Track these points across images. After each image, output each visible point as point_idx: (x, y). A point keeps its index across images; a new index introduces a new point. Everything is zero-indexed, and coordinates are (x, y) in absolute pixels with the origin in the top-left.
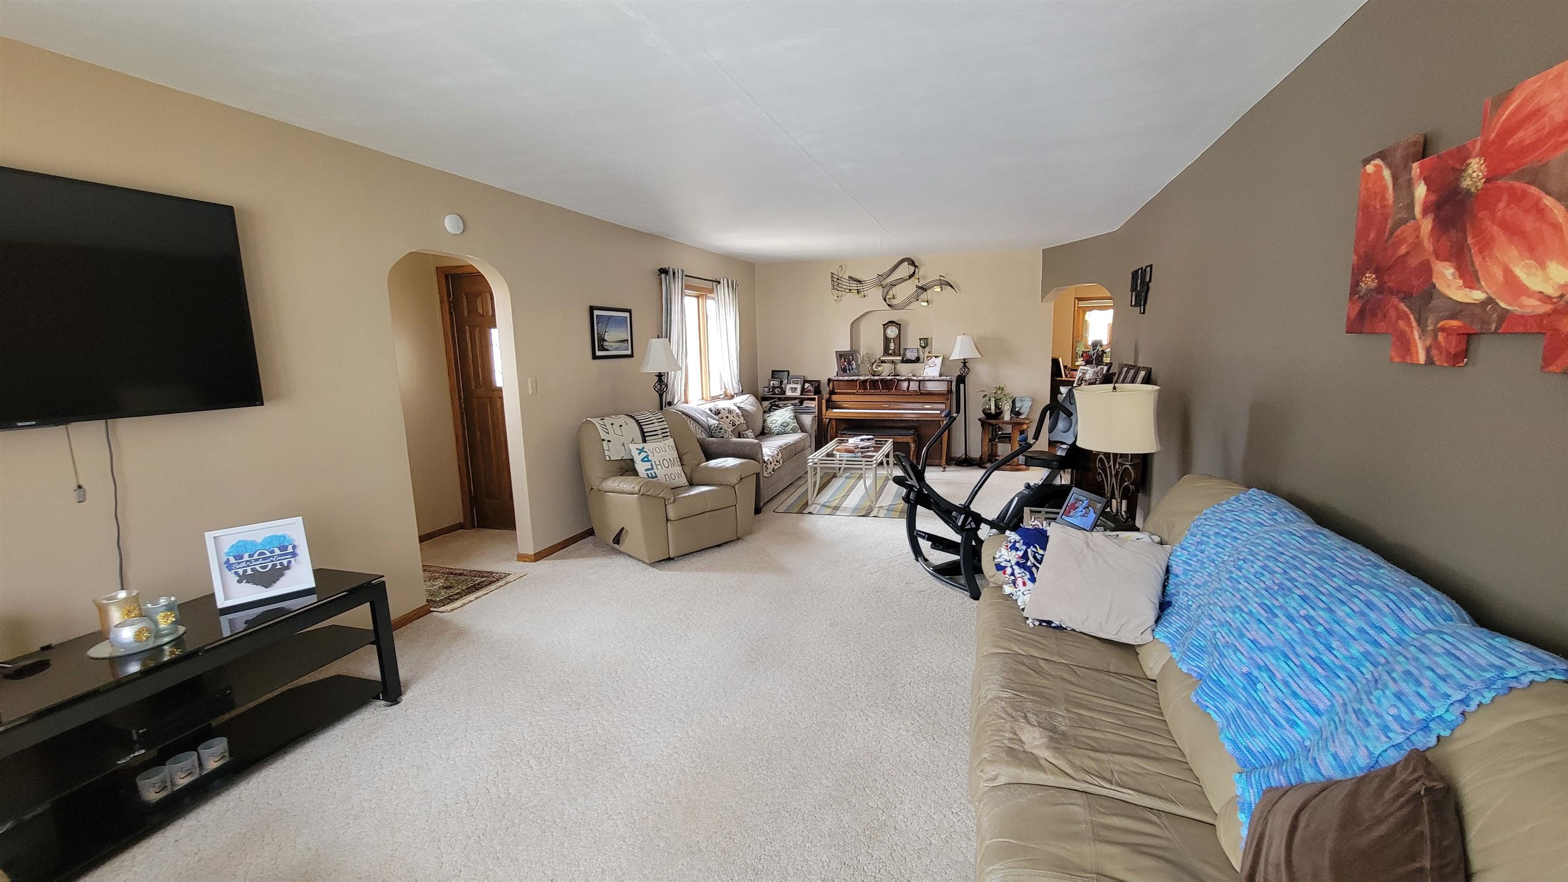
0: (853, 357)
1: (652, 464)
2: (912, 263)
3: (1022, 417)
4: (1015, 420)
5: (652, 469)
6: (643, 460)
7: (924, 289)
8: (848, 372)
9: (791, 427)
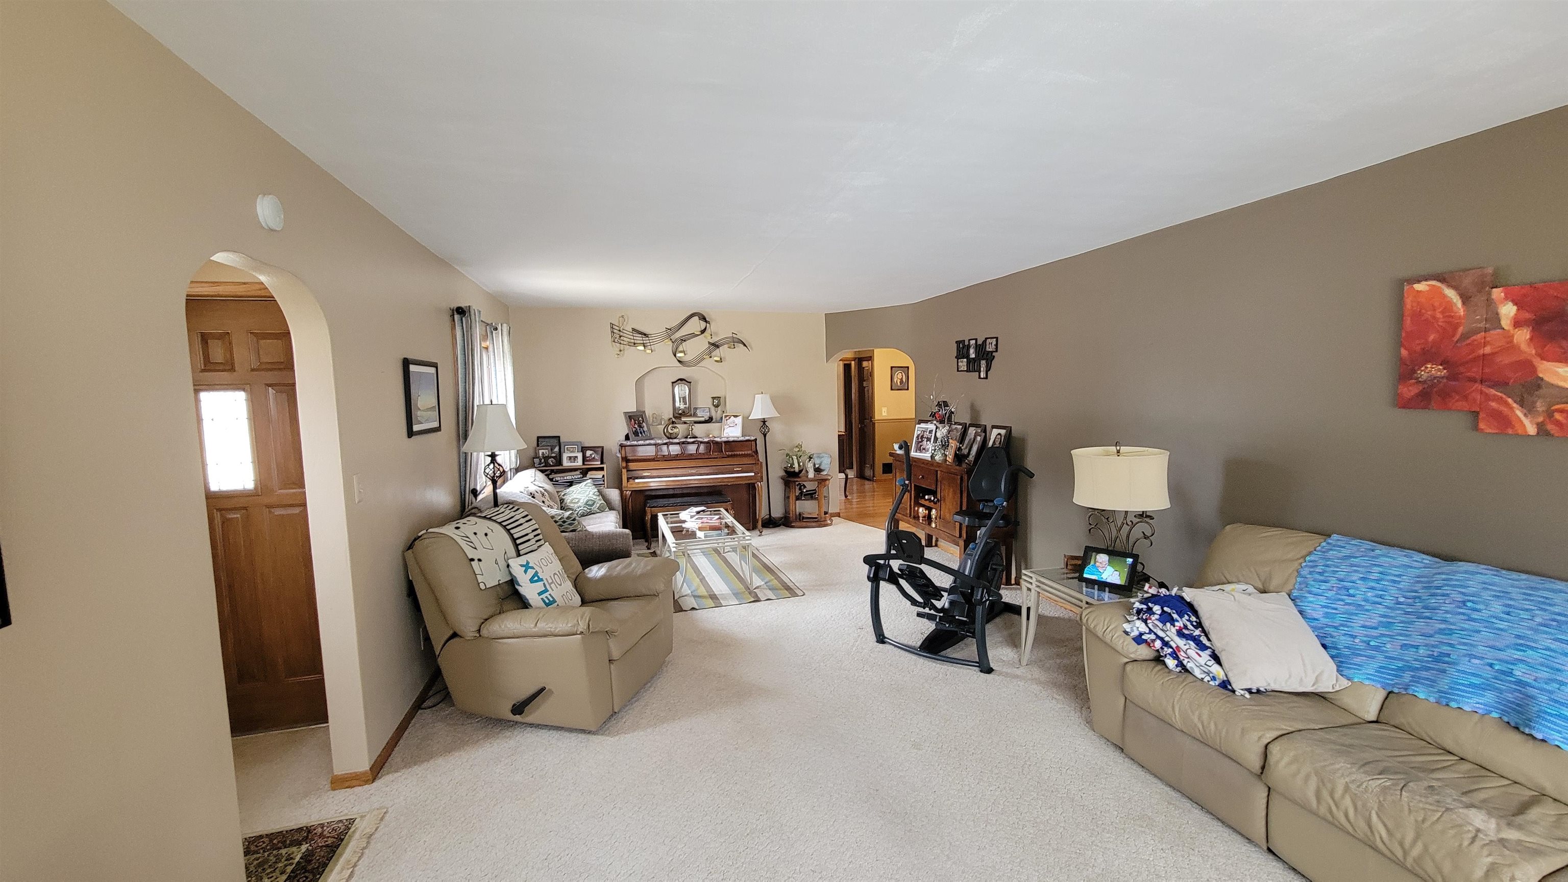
0: (642, 418)
1: (544, 584)
2: (703, 319)
3: (824, 473)
4: (819, 477)
5: (546, 591)
6: (532, 581)
7: (716, 346)
8: (640, 435)
9: (598, 505)
